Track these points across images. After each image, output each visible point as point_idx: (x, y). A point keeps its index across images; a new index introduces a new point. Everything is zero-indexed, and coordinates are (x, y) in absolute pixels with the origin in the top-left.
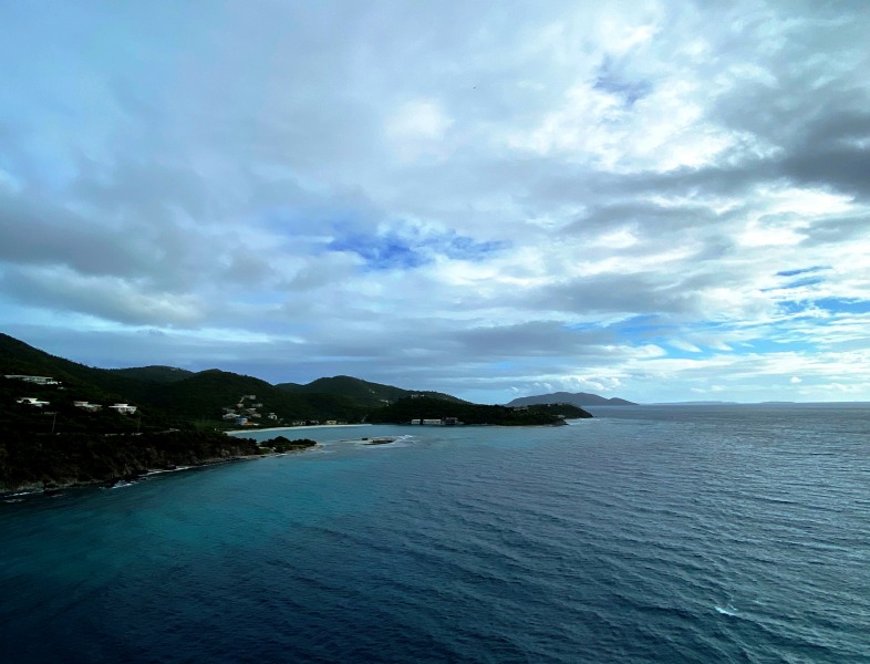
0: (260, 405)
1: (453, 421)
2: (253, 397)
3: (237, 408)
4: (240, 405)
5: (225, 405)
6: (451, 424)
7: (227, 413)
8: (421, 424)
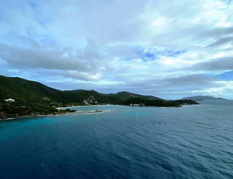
0: (94, 99)
1: (142, 105)
2: (93, 97)
3: (87, 100)
4: (88, 99)
5: (85, 99)
6: (141, 106)
7: (84, 101)
8: (133, 105)
